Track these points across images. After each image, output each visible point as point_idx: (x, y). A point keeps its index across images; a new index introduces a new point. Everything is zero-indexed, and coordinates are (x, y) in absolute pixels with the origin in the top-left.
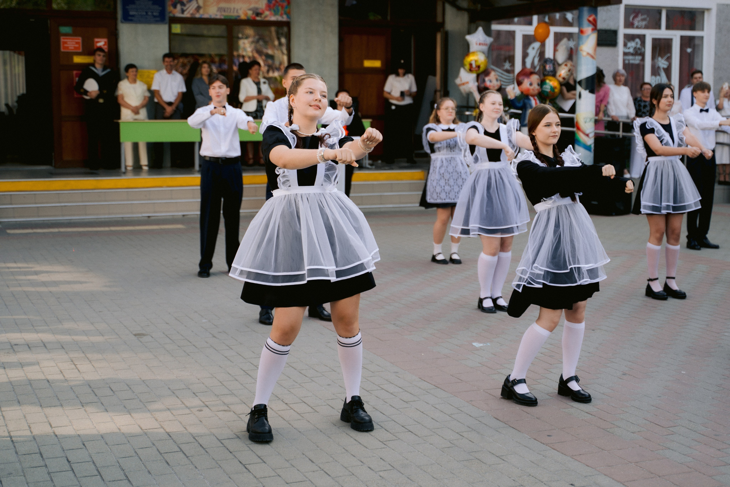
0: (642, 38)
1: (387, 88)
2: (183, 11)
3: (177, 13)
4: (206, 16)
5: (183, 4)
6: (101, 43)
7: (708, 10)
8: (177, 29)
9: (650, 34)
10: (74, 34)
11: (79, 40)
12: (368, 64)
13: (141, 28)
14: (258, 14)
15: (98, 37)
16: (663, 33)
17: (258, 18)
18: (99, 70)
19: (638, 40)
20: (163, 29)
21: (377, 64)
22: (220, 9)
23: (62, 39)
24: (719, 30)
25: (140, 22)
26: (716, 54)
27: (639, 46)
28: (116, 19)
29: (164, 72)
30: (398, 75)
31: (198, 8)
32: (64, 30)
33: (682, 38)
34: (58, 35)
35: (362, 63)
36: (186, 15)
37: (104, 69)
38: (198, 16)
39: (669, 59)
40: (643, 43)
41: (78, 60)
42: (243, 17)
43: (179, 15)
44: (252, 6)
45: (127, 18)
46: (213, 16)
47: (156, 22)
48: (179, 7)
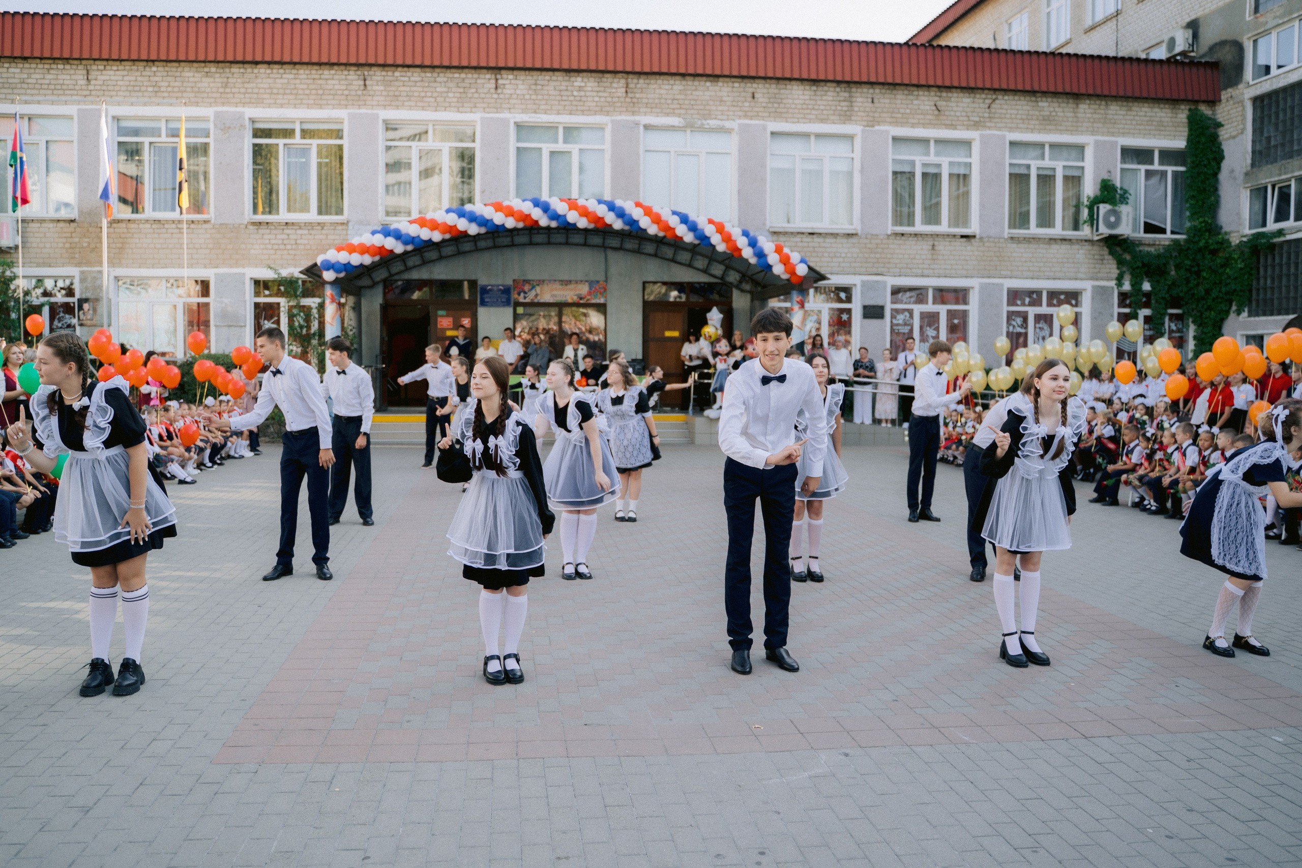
0: (911, 312)
1: (683, 353)
2: (525, 298)
3: (521, 299)
4: (542, 301)
5: (525, 293)
6: (466, 322)
7: (973, 288)
8: (520, 310)
9: (918, 309)
10: (447, 316)
11: (451, 319)
12: (668, 334)
13: (493, 310)
14: (581, 299)
15: (464, 317)
16: (930, 307)
17: (581, 302)
18: (461, 341)
19: (907, 314)
20: (509, 311)
21: (676, 334)
22: (553, 296)
23: (439, 319)
24: (982, 304)
25: (492, 306)
26: (979, 324)
27: (907, 318)
28: (476, 304)
29: (507, 341)
30: (690, 342)
31: (537, 295)
32: (440, 313)
33: (949, 311)
34: (436, 316)
35: (663, 334)
36: (527, 300)
37: (465, 339)
38: (536, 301)
39: (937, 329)
40: (911, 316)
41: (449, 333)
42: (570, 301)
43: (521, 300)
44: (578, 292)
45: (483, 304)
46: (547, 301)
47: (504, 306)
48: (522, 294)
